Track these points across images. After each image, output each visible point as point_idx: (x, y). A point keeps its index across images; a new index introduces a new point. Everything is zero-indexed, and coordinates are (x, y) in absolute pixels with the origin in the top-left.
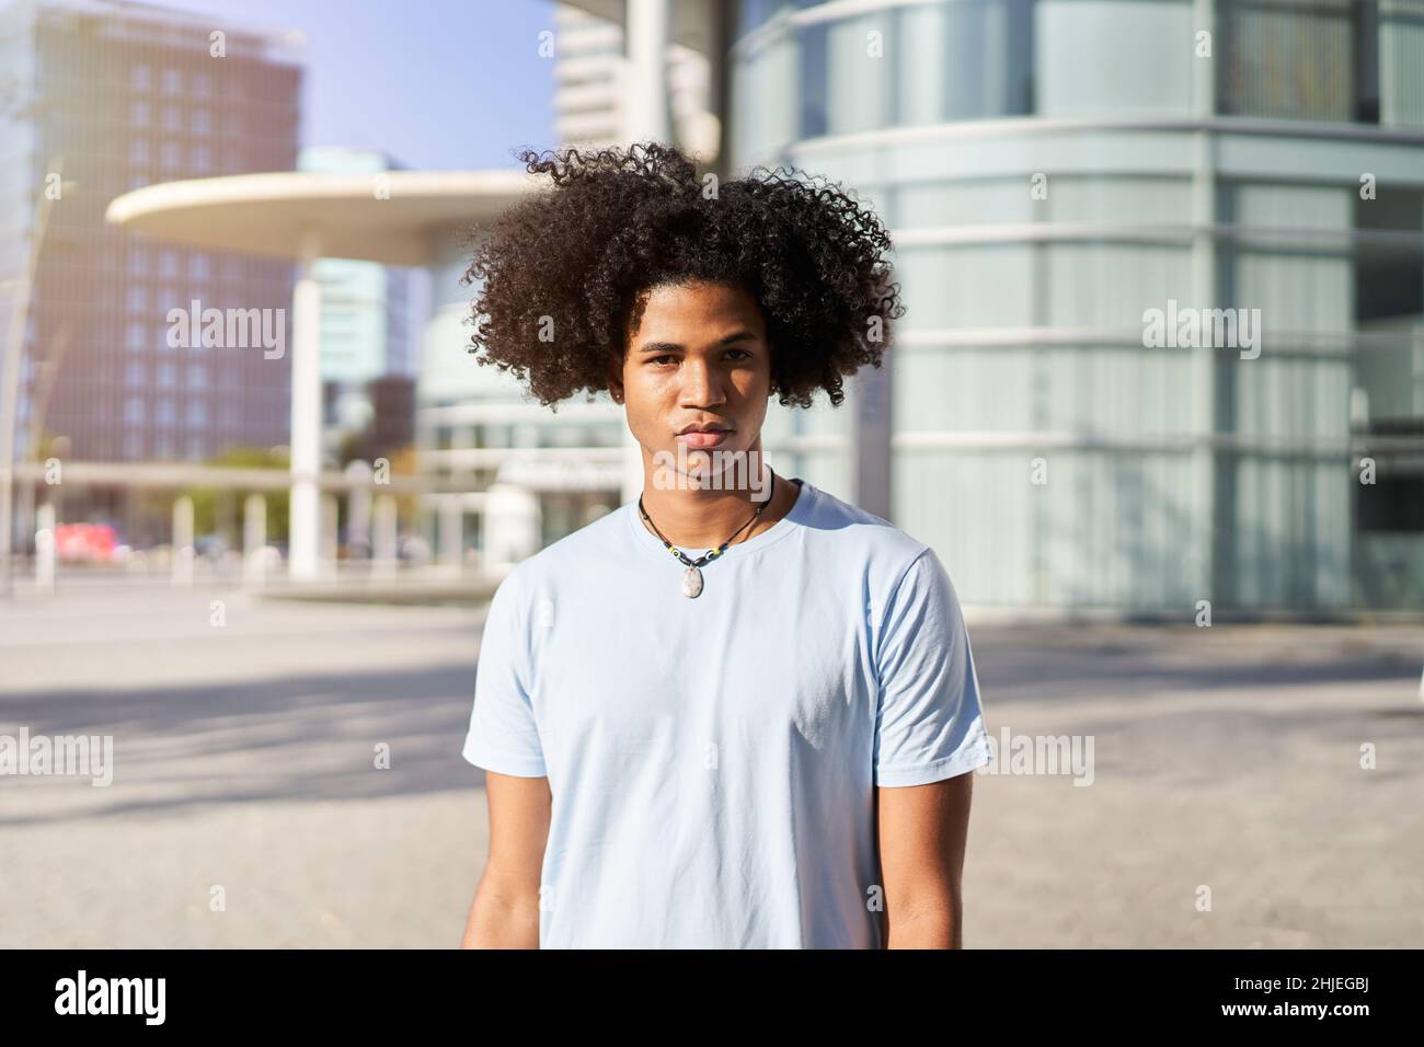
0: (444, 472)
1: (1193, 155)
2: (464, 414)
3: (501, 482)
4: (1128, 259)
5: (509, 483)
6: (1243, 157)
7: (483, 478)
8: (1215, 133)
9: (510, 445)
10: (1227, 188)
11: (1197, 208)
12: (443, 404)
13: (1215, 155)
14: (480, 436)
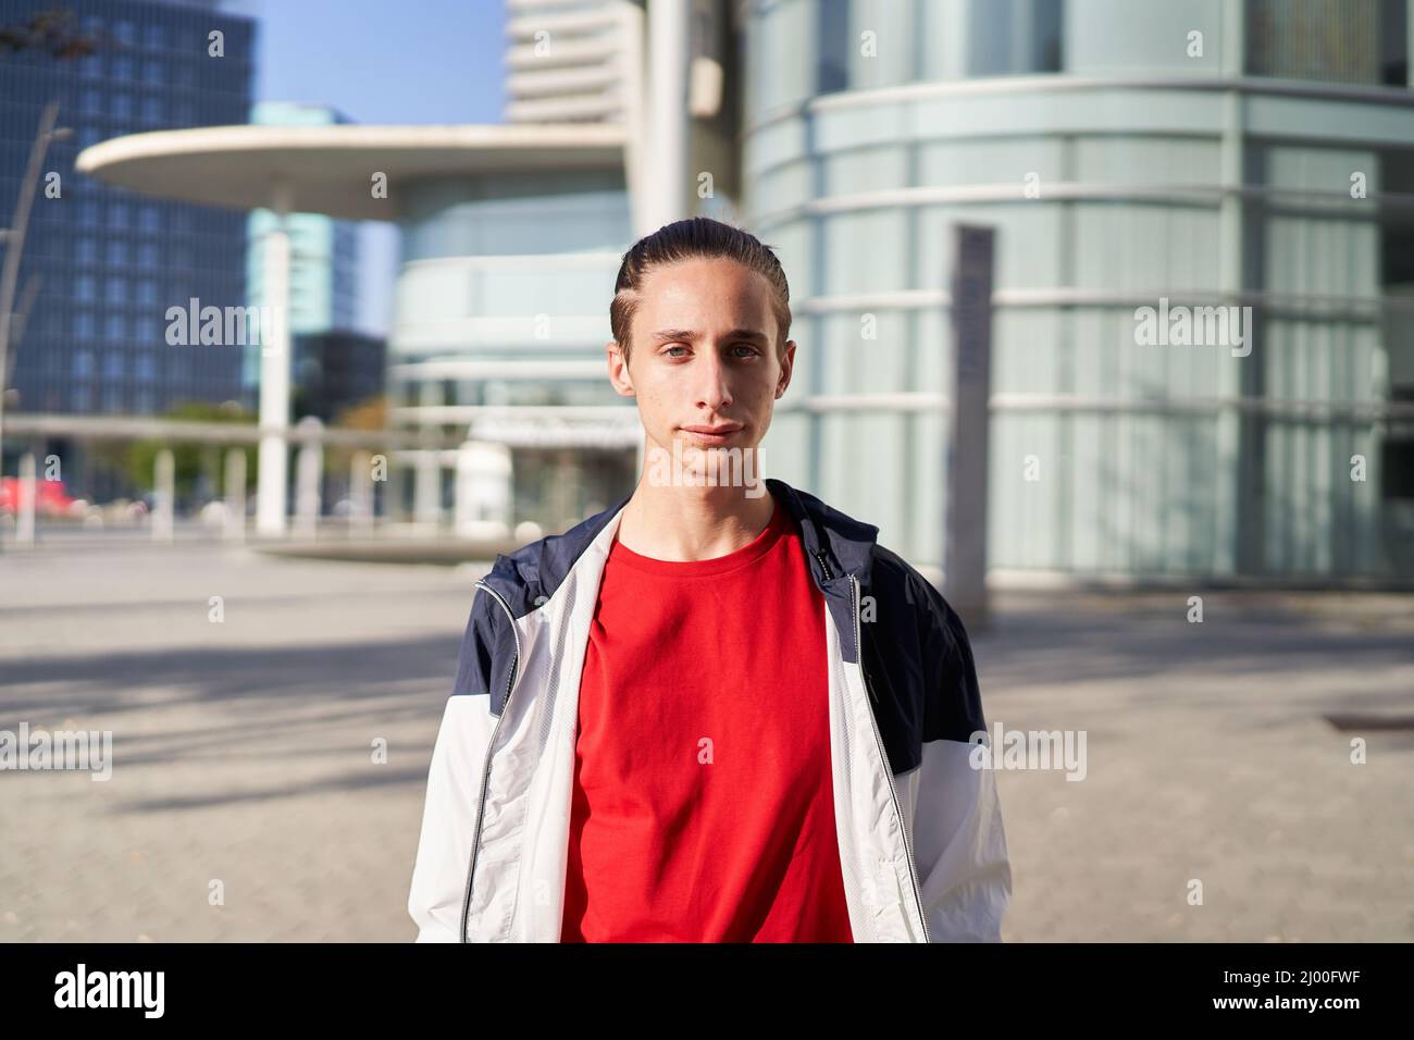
0: (413, 427)
1: (1223, 114)
2: (435, 370)
3: (472, 439)
4: (1155, 218)
5: (481, 440)
6: (1273, 117)
7: (454, 434)
8: (1245, 93)
9: (481, 402)
10: (1257, 149)
11: (1226, 168)
12: (413, 359)
13: (1244, 115)
14: (450, 392)
